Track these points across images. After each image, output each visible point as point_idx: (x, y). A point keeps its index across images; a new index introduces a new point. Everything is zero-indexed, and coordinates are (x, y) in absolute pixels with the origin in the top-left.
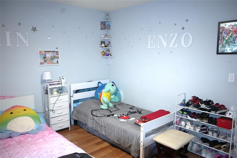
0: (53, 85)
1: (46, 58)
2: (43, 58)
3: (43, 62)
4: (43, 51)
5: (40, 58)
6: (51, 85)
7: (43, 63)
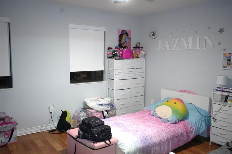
0: (224, 91)
1: (230, 61)
2: (227, 60)
3: (227, 65)
4: (227, 53)
5: (223, 61)
6: (218, 90)
7: (226, 67)
